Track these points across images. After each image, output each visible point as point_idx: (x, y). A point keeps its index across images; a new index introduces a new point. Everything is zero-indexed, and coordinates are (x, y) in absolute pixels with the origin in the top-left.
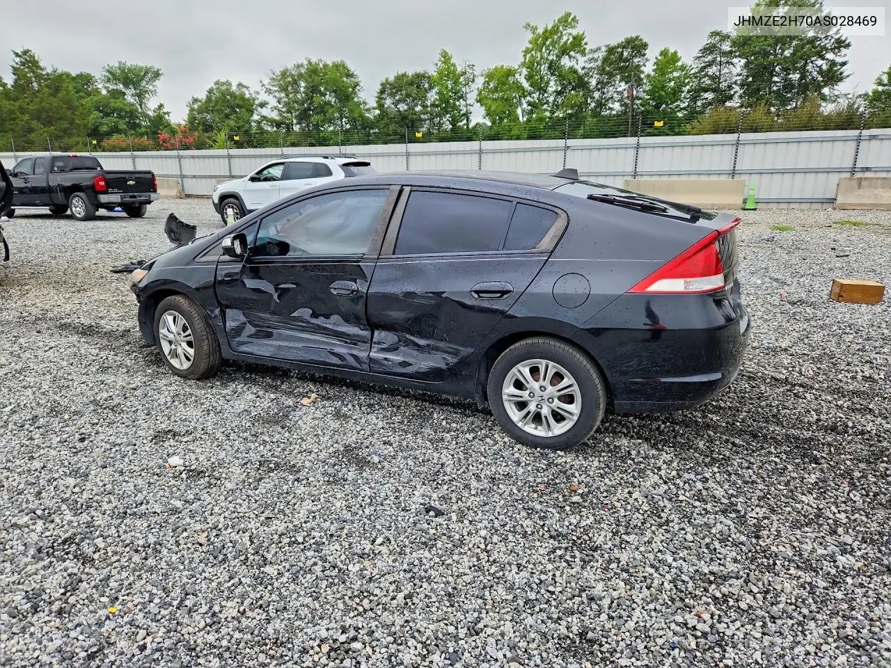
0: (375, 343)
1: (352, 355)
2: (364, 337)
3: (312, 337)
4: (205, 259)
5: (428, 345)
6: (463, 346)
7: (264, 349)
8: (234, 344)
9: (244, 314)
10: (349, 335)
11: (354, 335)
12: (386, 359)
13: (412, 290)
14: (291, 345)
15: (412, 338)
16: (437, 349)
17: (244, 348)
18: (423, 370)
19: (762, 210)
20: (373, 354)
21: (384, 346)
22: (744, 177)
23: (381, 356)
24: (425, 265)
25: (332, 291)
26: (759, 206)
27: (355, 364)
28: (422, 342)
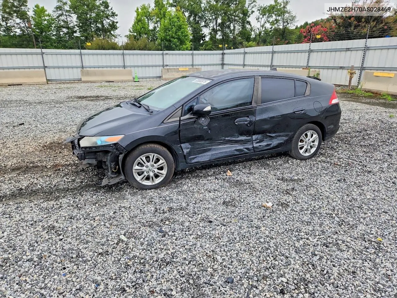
0: (254, 141)
1: (246, 148)
2: (249, 139)
3: (225, 146)
4: (170, 121)
5: (276, 136)
6: (290, 132)
7: (204, 158)
8: (188, 161)
9: (190, 144)
10: (243, 140)
11: (245, 140)
12: (260, 146)
13: (273, 116)
14: (217, 152)
15: (270, 135)
16: (280, 136)
17: (193, 161)
18: (275, 145)
19: (141, 81)
20: (255, 145)
21: (258, 141)
22: (129, 68)
23: (258, 145)
24: (275, 105)
25: (236, 124)
26: (140, 80)
27: (247, 151)
28: (273, 135)
